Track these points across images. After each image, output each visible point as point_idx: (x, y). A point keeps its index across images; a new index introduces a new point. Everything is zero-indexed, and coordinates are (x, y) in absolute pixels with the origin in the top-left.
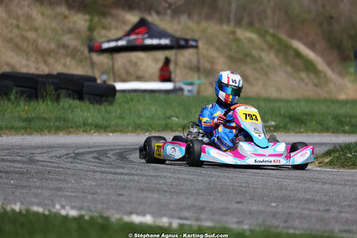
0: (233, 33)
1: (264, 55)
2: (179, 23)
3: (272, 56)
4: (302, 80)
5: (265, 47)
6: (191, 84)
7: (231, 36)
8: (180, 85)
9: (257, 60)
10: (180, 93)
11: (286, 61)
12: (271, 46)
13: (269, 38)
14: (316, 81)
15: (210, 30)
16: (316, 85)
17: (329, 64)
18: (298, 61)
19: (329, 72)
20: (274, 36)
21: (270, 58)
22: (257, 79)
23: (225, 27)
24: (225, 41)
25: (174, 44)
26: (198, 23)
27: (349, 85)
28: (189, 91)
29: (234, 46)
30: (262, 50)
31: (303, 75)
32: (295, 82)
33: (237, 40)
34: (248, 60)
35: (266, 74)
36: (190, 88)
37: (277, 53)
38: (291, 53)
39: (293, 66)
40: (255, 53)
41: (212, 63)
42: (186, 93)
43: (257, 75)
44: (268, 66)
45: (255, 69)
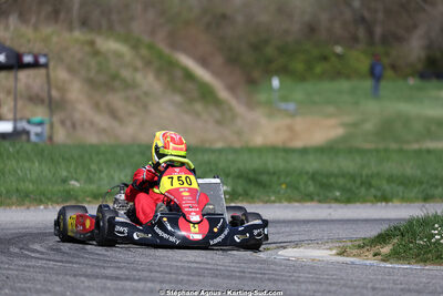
0: (92, 43)
1: (139, 77)
2: (7, 27)
3: (151, 78)
4: (197, 115)
5: (139, 64)
6: (40, 124)
7: (87, 48)
8: (23, 125)
9: (129, 86)
10: (24, 137)
11: (172, 86)
12: (148, 63)
13: (144, 52)
14: (217, 115)
15: (55, 39)
16: (219, 123)
17: (231, 89)
18: (190, 86)
19: (234, 102)
20: (151, 47)
21: (148, 81)
22: (131, 114)
23: (77, 34)
24: (79, 55)
25: (13, 61)
26: (36, 28)
27: (264, 121)
28: (37, 135)
29: (93, 63)
30: (136, 69)
31: (199, 107)
32: (187, 119)
33: (96, 53)
34: (117, 84)
35: (145, 107)
36: (38, 129)
37: (158, 73)
38: (179, 74)
39: (182, 92)
40: (126, 74)
41: (63, 90)
42: (33, 138)
43: (131, 108)
44: (146, 94)
45: (127, 99)
